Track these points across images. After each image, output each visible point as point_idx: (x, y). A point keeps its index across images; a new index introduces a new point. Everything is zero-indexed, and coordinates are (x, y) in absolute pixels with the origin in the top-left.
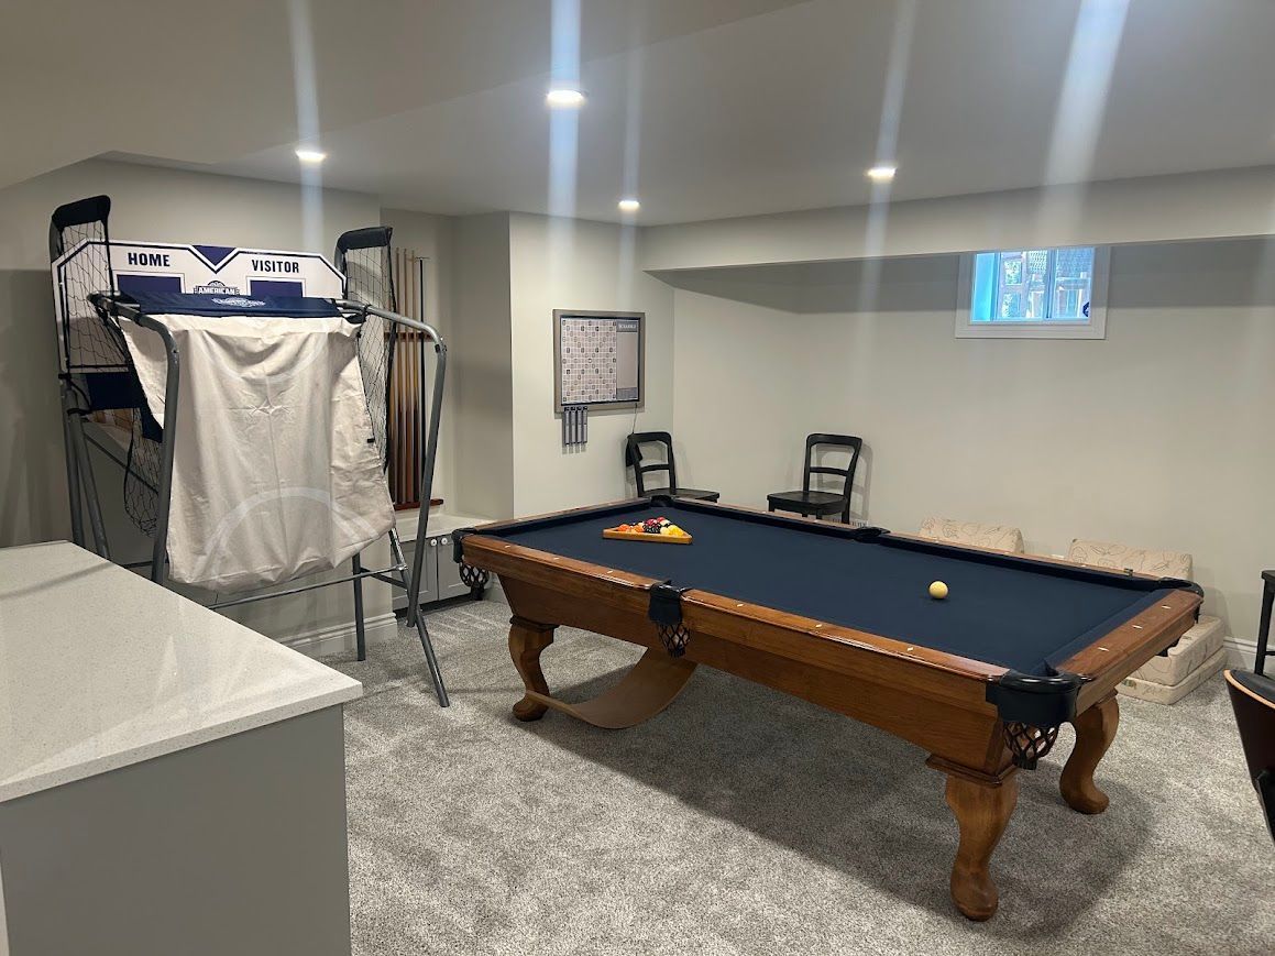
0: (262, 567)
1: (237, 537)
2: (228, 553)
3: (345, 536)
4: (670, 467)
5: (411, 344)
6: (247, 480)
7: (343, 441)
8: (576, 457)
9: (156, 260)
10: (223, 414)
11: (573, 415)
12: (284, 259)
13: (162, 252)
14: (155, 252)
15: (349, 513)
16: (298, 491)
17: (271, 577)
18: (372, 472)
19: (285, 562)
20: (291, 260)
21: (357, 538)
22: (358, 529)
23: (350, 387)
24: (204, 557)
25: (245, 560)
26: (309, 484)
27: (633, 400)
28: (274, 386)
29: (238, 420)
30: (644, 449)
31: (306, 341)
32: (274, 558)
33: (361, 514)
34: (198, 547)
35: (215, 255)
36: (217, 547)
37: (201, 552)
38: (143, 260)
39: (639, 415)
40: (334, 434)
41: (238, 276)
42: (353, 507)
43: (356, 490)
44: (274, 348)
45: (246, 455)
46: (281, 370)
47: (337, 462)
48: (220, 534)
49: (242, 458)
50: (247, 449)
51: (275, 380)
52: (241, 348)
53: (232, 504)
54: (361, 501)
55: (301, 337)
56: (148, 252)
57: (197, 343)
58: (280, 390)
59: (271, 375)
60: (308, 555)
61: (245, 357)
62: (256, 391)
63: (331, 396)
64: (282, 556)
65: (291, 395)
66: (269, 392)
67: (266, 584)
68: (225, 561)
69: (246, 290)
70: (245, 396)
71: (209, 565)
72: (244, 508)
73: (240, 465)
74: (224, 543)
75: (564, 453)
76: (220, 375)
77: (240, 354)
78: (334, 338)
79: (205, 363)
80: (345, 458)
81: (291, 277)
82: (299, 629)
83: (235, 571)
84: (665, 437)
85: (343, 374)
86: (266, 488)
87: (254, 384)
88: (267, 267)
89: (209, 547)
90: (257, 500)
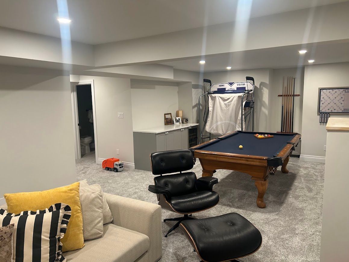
0: (221, 132)
1: (217, 127)
2: (215, 129)
6: (221, 119)
7: (240, 115)
9: (222, 86)
11: (323, 115)
12: (243, 83)
13: (224, 84)
16: (228, 122)
17: (222, 134)
19: (225, 132)
24: (210, 129)
25: (217, 130)
26: (230, 121)
28: (228, 105)
29: (222, 110)
31: (234, 97)
32: (223, 132)
35: (231, 84)
36: (213, 128)
37: (210, 128)
41: (235, 87)
43: (240, 123)
44: (229, 99)
45: (222, 115)
48: (214, 126)
49: (221, 115)
51: (228, 104)
52: (224, 99)
53: (217, 122)
56: (221, 84)
57: (217, 98)
58: (229, 105)
59: (228, 103)
61: (224, 100)
64: (224, 132)
65: (231, 106)
66: (227, 106)
68: (214, 130)
69: (236, 89)
71: (211, 130)
72: (219, 123)
73: (220, 116)
74: (214, 127)
75: (320, 125)
76: (220, 103)
78: (239, 97)
79: (218, 101)
81: (244, 86)
87: (225, 104)
88: (240, 85)
89: (212, 127)
90: (222, 122)
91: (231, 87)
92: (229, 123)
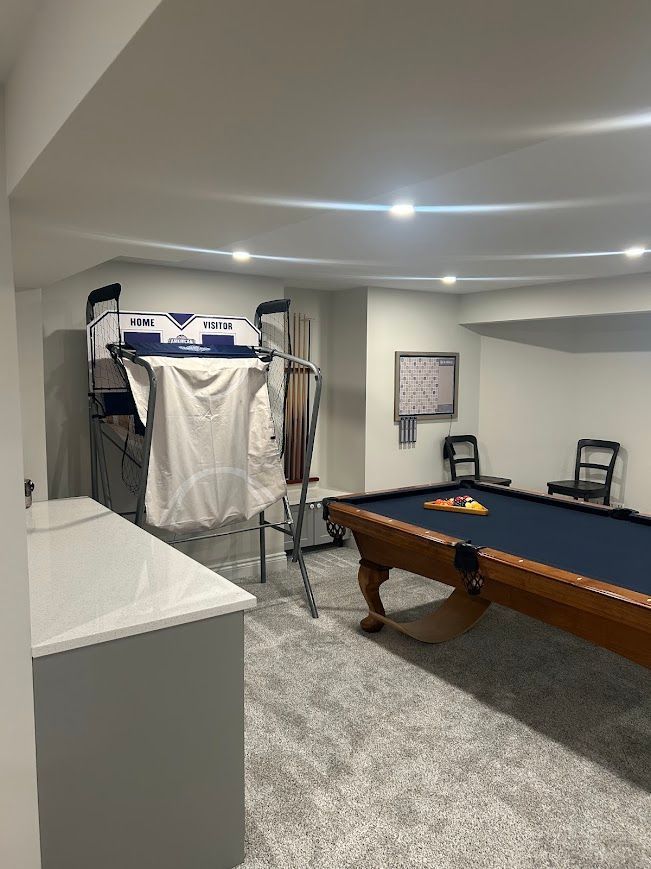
0: (203, 518)
1: (188, 498)
2: (183, 508)
3: (255, 499)
4: (476, 460)
5: (302, 375)
6: (196, 462)
7: (256, 437)
8: (409, 452)
9: (146, 322)
10: (182, 420)
11: (406, 424)
12: (223, 321)
13: (150, 318)
14: (146, 317)
15: (258, 485)
16: (226, 470)
17: (207, 525)
18: (273, 458)
19: (217, 515)
20: (227, 321)
21: (262, 501)
22: (263, 496)
23: (261, 403)
24: (167, 510)
25: (192, 513)
26: (233, 465)
27: (449, 412)
28: (214, 402)
29: (192, 423)
30: (457, 447)
32: (210, 513)
33: (266, 486)
34: (164, 503)
35: (181, 319)
36: (175, 504)
37: (165, 507)
38: (138, 322)
39: (454, 423)
40: (250, 433)
41: (195, 332)
42: (261, 481)
43: (263, 470)
44: (215, 378)
45: (195, 445)
46: (219, 392)
47: (251, 452)
48: (177, 496)
49: (193, 448)
50: (197, 442)
51: (216, 397)
52: (195, 378)
53: (186, 477)
54: (266, 477)
55: (232, 371)
56: (142, 317)
57: (168, 374)
58: (217, 404)
59: (212, 395)
60: (232, 511)
61: (198, 384)
62: (203, 405)
63: (249, 409)
64: (215, 511)
65: (224, 407)
66: (211, 405)
67: (205, 529)
68: (180, 513)
69: (199, 341)
70: (196, 407)
71: (170, 515)
72: (193, 479)
73: (192, 451)
74: (180, 502)
75: (400, 448)
76: (182, 395)
77: (194, 381)
78: (252, 371)
79: (174, 386)
80: (257, 449)
81: (227, 332)
82: (225, 559)
83: (186, 520)
84: (472, 439)
85: (258, 395)
86: (206, 467)
87: (202, 400)
88: (214, 326)
89: (171, 504)
90: (201, 475)
91: (181, 333)
92: (231, 476)
